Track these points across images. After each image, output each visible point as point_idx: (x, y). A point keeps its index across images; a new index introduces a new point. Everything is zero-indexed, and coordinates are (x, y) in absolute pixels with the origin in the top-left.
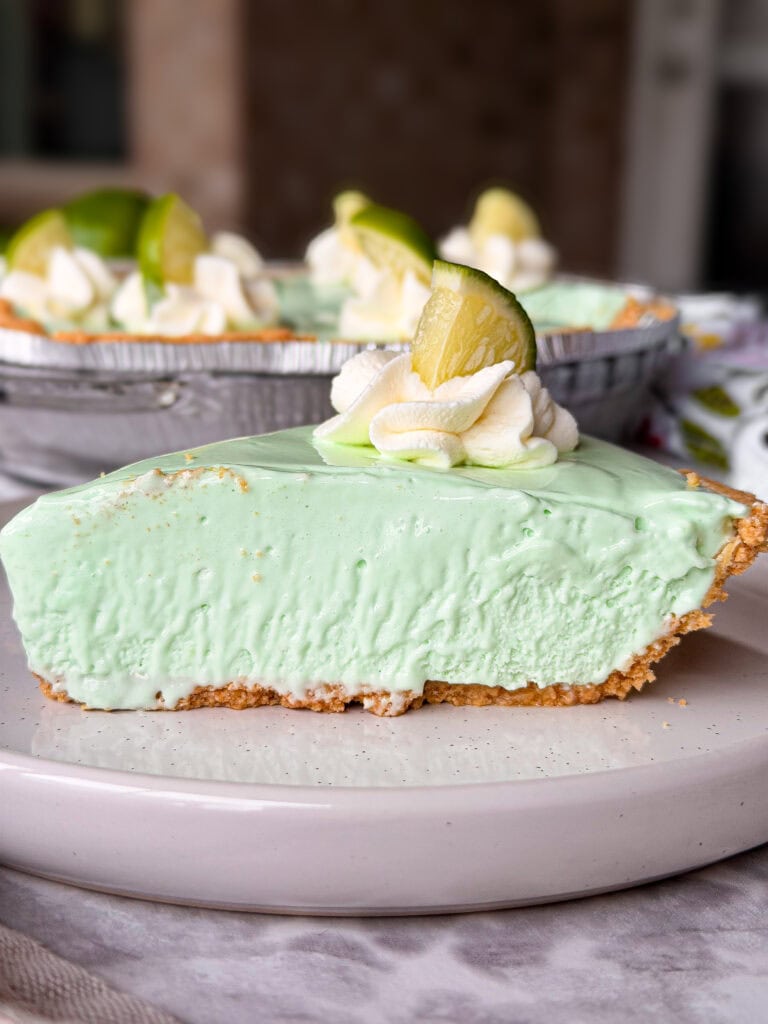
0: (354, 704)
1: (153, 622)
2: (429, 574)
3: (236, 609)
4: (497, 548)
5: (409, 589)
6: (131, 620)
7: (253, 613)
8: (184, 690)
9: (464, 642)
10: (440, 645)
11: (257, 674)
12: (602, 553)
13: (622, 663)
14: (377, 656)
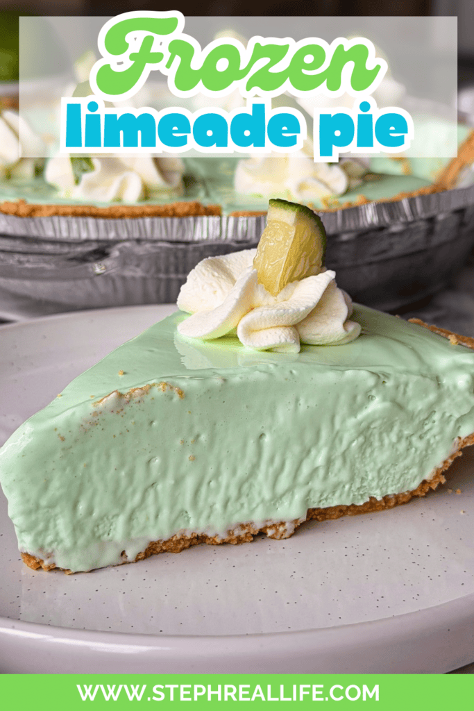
0: (261, 534)
1: (119, 502)
2: (309, 437)
3: (179, 481)
4: (353, 411)
5: (296, 449)
6: (102, 504)
7: (190, 483)
8: (141, 547)
9: (333, 479)
10: (317, 485)
11: (194, 525)
12: (418, 405)
13: (428, 475)
14: (276, 499)
